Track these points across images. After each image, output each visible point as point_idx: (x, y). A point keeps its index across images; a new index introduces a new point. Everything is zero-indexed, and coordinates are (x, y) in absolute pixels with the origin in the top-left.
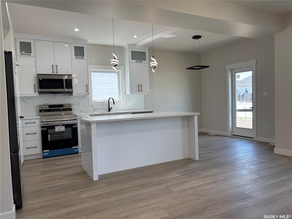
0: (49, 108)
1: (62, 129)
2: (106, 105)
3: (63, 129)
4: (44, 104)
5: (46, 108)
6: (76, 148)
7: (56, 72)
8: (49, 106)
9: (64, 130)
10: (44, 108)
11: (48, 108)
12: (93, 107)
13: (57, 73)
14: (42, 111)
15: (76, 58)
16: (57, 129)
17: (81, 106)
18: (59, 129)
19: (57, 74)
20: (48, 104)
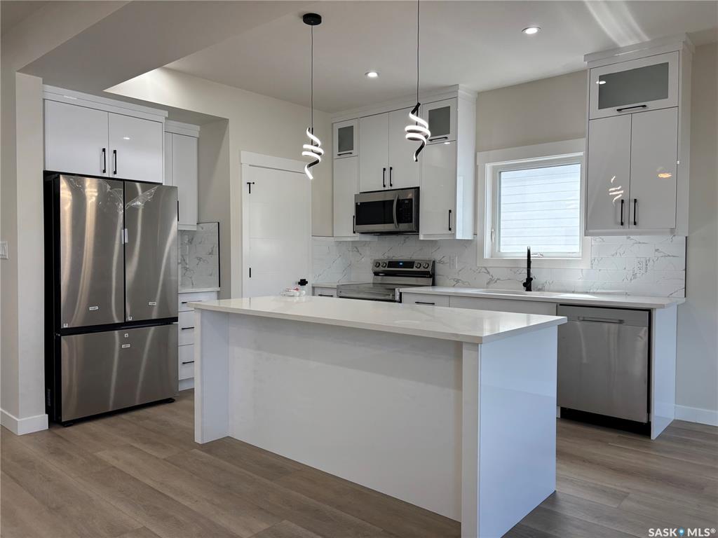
0: (388, 267)
5: (384, 267)
8: (389, 262)
10: (380, 268)
12: (488, 273)
15: (431, 140)
17: (457, 267)
19: (391, 188)
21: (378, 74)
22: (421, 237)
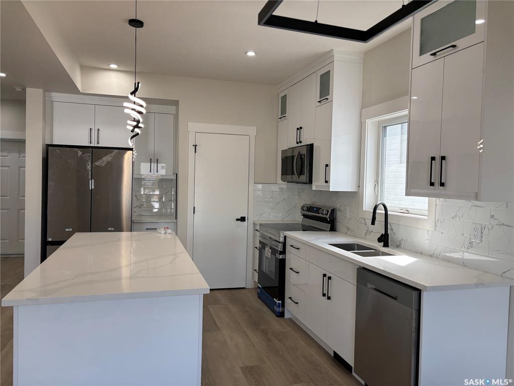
1: (269, 254)
8: (310, 207)
9: (270, 257)
10: (305, 211)
12: (366, 224)
13: (300, 142)
15: (319, 102)
16: (266, 251)
21: (255, 53)
22: (314, 188)
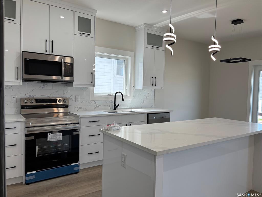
0: (36, 103)
1: (57, 137)
2: (111, 102)
3: (59, 137)
4: (28, 96)
5: (32, 103)
6: (77, 166)
7: (51, 50)
8: (36, 99)
9: (61, 139)
10: (29, 103)
11: (34, 103)
12: (95, 103)
13: (52, 52)
14: (25, 108)
15: (80, 33)
16: (50, 138)
17: (79, 101)
18: (53, 138)
19: (53, 54)
20: (34, 97)
